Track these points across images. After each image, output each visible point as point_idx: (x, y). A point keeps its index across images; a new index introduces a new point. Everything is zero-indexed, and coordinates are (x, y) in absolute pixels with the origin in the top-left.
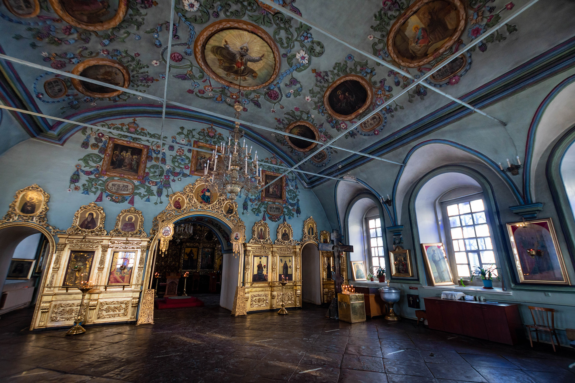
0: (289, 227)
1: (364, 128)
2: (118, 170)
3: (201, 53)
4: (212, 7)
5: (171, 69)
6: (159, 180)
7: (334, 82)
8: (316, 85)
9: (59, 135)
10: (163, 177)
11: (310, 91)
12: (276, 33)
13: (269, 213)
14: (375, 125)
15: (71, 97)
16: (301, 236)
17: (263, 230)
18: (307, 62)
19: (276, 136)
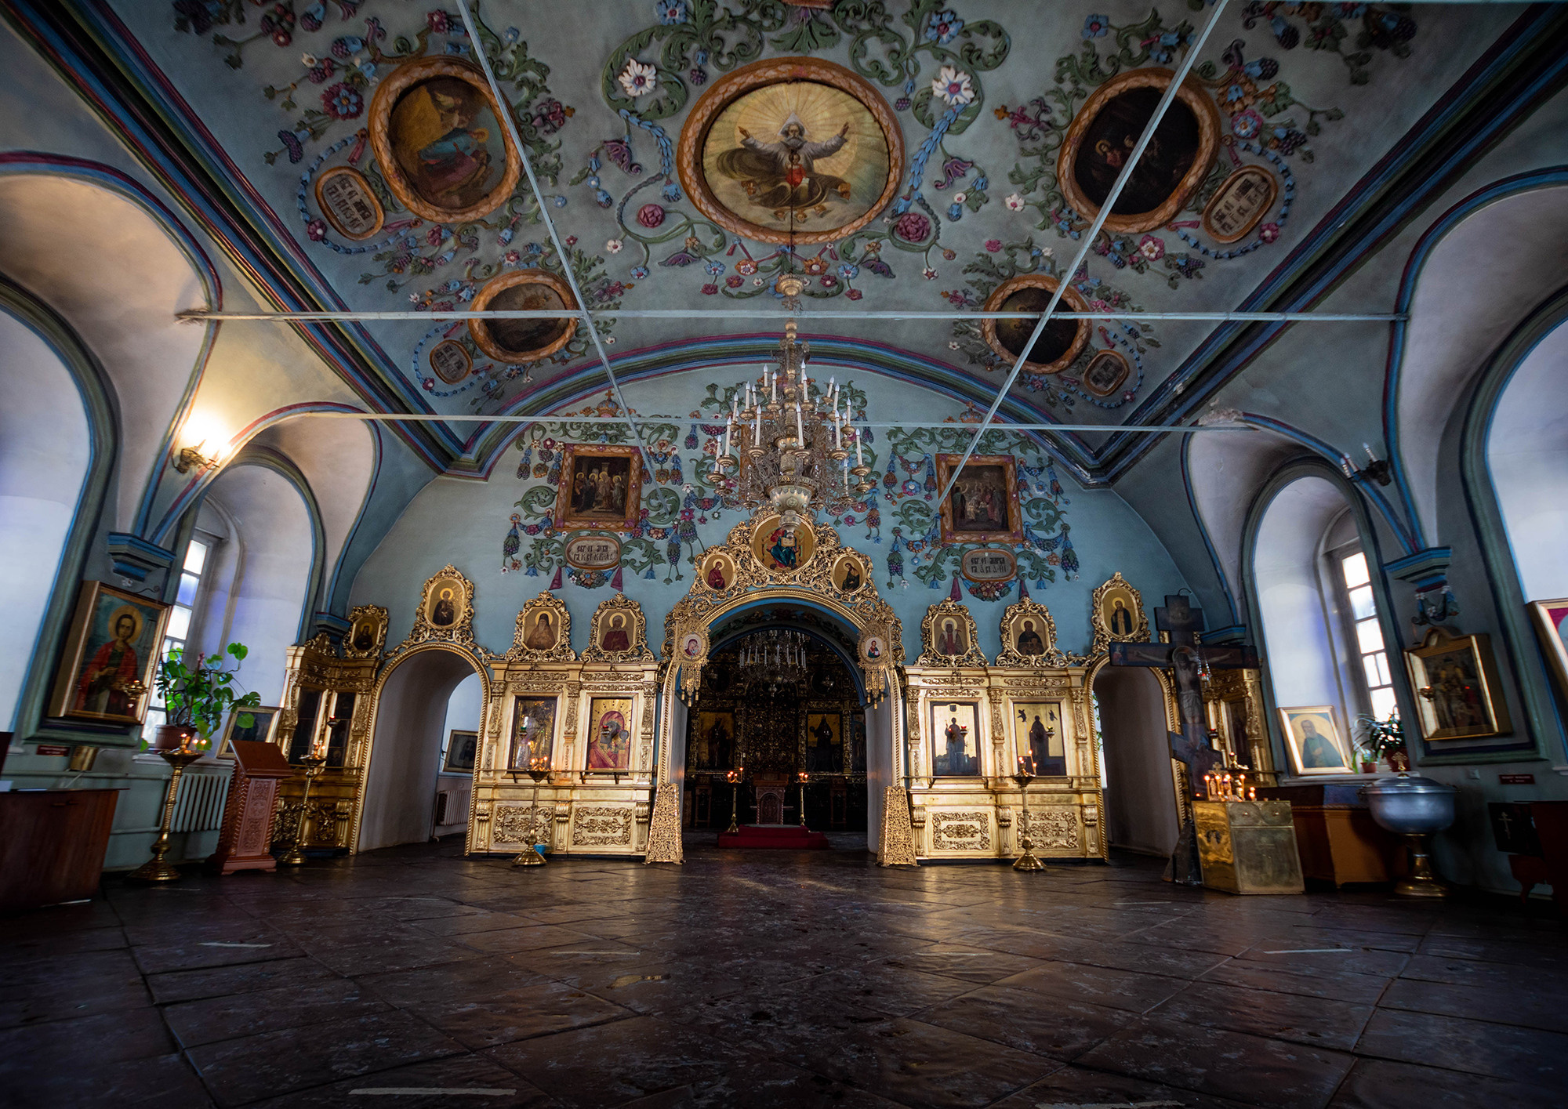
0: (1041, 612)
1: (1222, 232)
2: (586, 513)
3: (699, 184)
4: (684, 62)
5: (650, 247)
6: (670, 525)
7: (1073, 121)
8: (1024, 152)
9: (478, 461)
10: (679, 516)
11: (1012, 175)
12: (856, 54)
13: (969, 578)
14: (1255, 208)
15: (482, 374)
16: (1088, 638)
17: (955, 627)
18: (970, 94)
19: (962, 348)
